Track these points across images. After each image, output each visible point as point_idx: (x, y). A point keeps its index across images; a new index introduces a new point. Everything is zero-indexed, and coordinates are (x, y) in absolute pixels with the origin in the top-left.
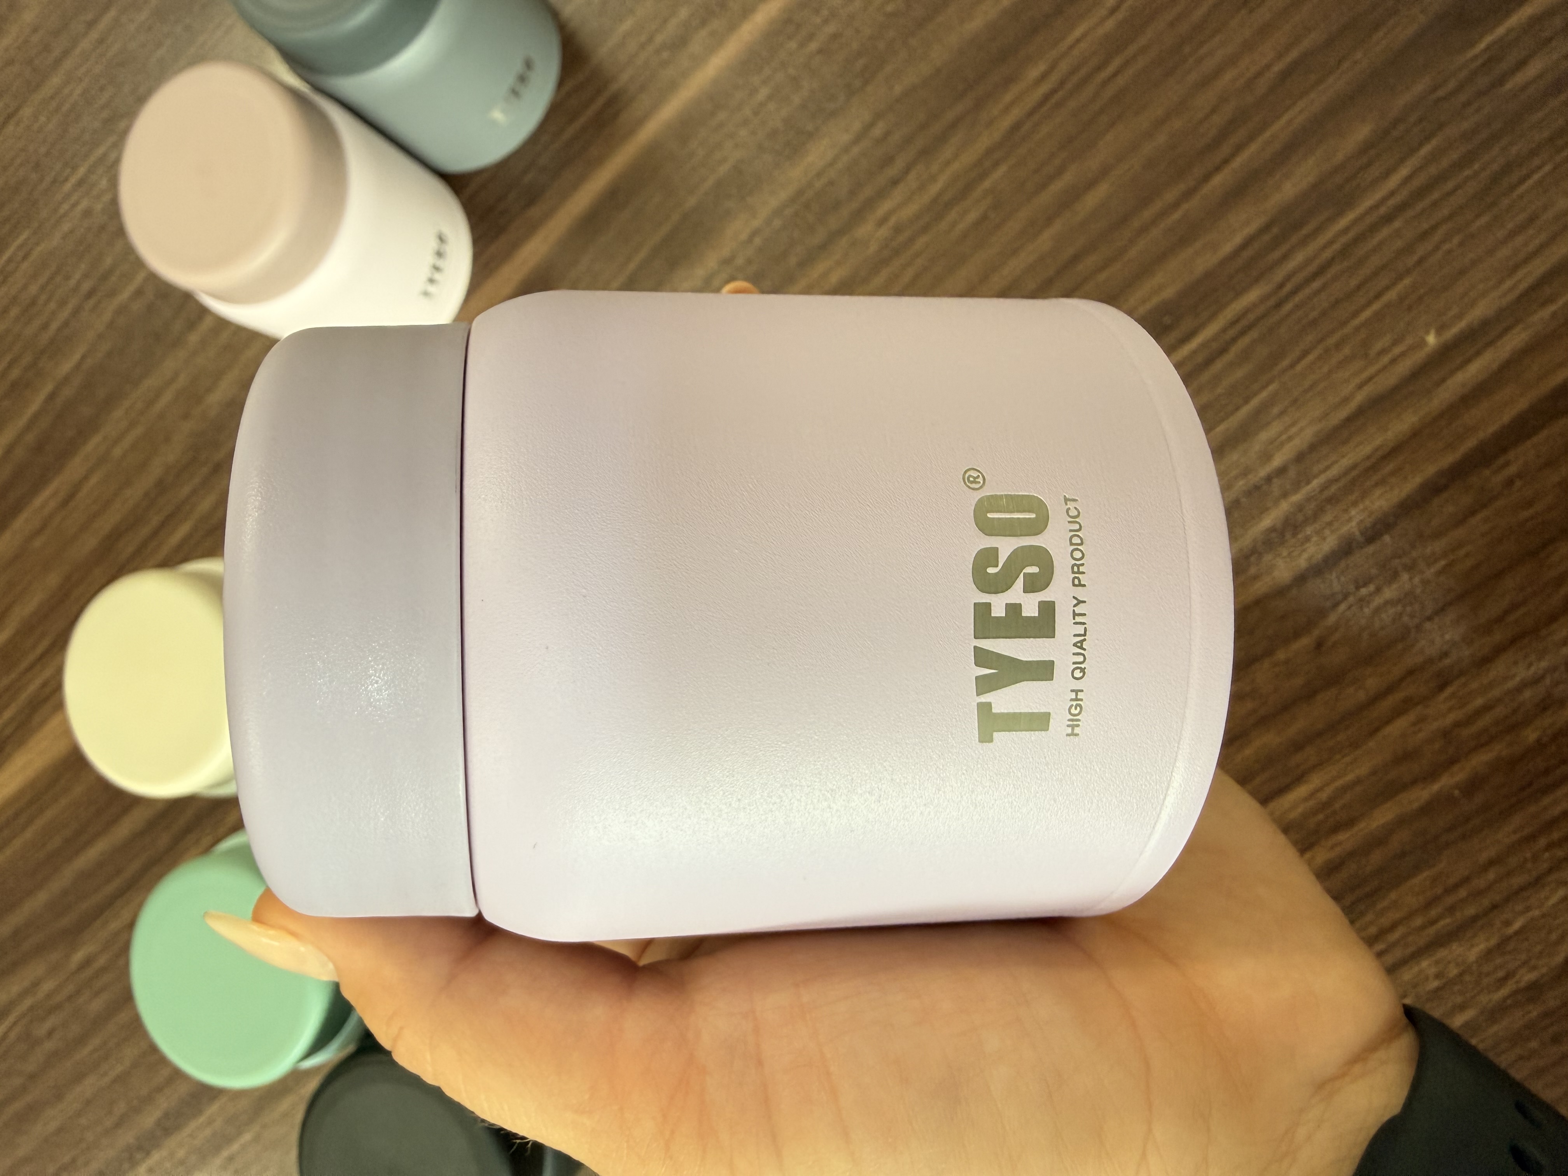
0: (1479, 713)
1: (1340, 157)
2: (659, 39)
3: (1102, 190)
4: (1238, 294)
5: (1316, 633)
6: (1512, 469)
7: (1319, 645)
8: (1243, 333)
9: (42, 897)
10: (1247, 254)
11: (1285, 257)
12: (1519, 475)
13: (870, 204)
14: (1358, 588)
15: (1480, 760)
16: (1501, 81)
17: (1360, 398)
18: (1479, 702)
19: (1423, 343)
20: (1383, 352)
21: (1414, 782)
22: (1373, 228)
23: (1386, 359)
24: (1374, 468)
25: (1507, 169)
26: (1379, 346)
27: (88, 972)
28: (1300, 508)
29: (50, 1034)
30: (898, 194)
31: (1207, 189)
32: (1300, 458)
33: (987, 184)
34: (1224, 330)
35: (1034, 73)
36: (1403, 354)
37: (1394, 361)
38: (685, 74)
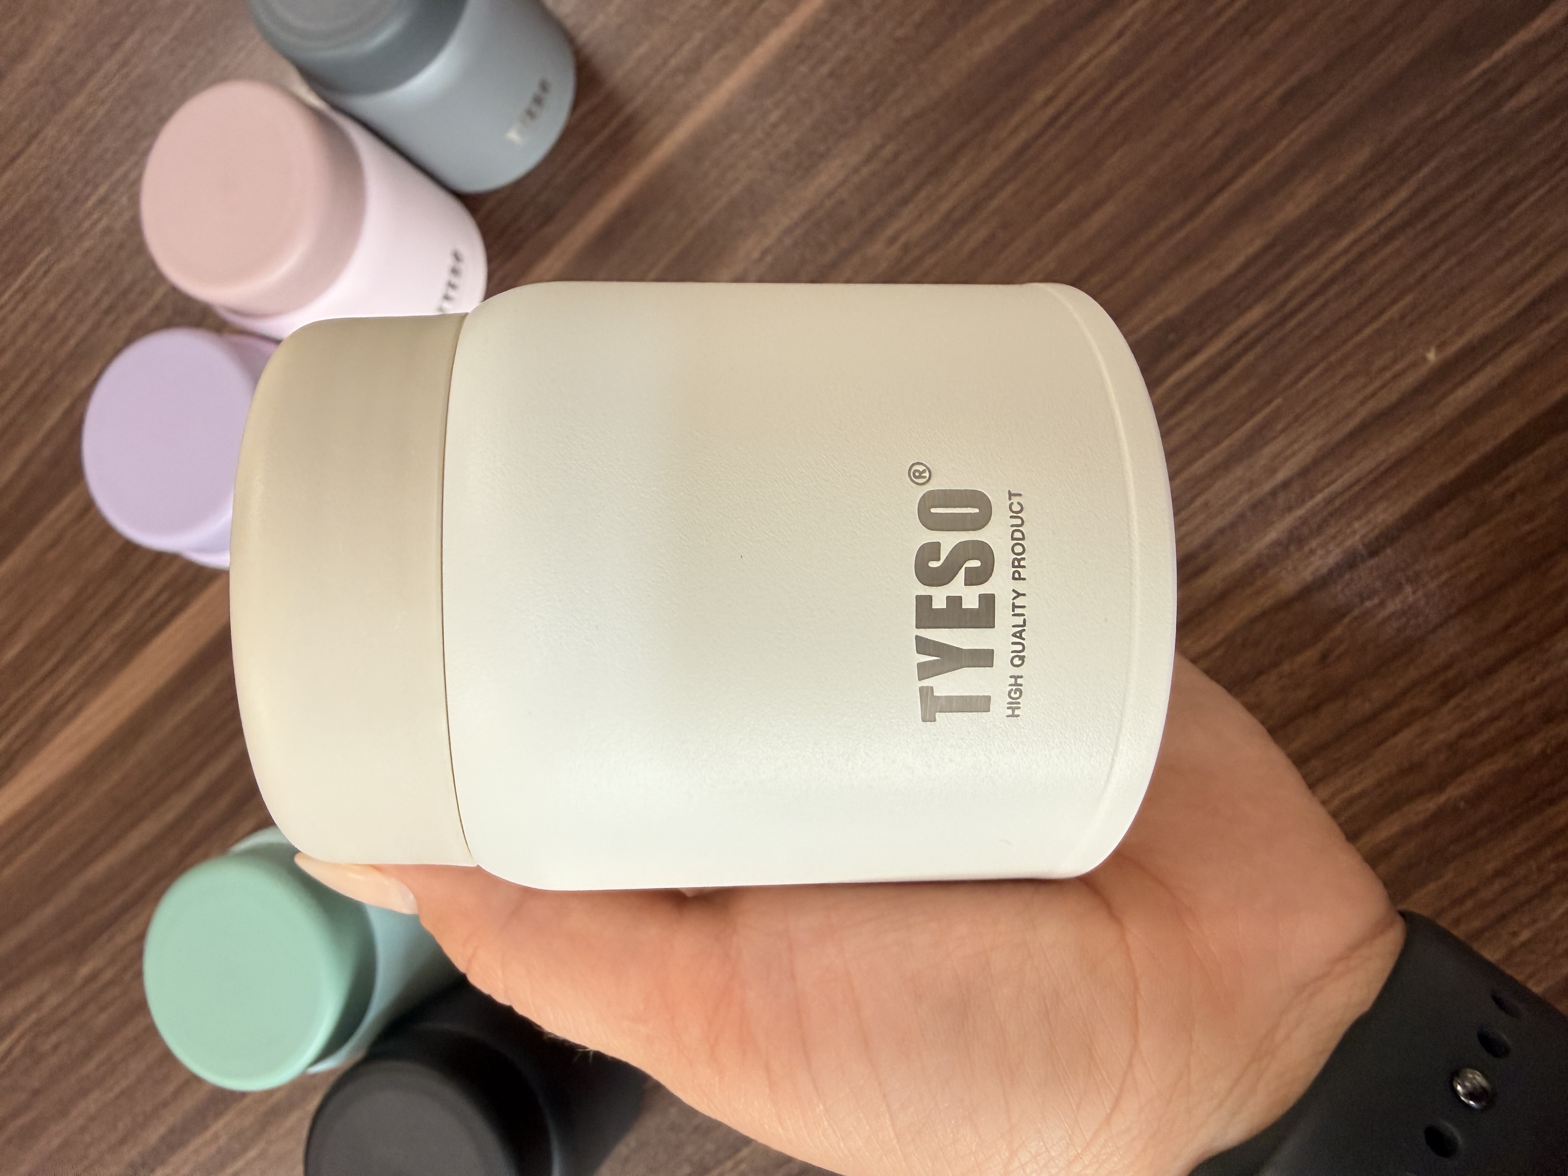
0: (1483, 725)
1: (1341, 178)
2: (673, 63)
3: (1108, 210)
4: (1243, 311)
5: (1321, 646)
6: (1513, 484)
7: (1324, 657)
8: (1247, 349)
9: (49, 911)
10: (1251, 273)
11: (1288, 276)
12: (1521, 489)
13: (880, 223)
14: (1362, 601)
15: (1486, 770)
16: (1498, 104)
17: (1363, 413)
18: (1484, 714)
19: (1424, 359)
20: (1384, 369)
21: (1420, 793)
22: (1374, 248)
23: (1388, 375)
24: (1376, 482)
25: (1505, 189)
26: (1380, 362)
27: (95, 986)
28: (1304, 521)
29: (56, 1048)
30: (907, 213)
31: (1209, 210)
32: (1304, 472)
33: (994, 204)
34: (1229, 347)
35: (1040, 96)
36: (1404, 372)
37: (1395, 377)
38: (699, 97)
